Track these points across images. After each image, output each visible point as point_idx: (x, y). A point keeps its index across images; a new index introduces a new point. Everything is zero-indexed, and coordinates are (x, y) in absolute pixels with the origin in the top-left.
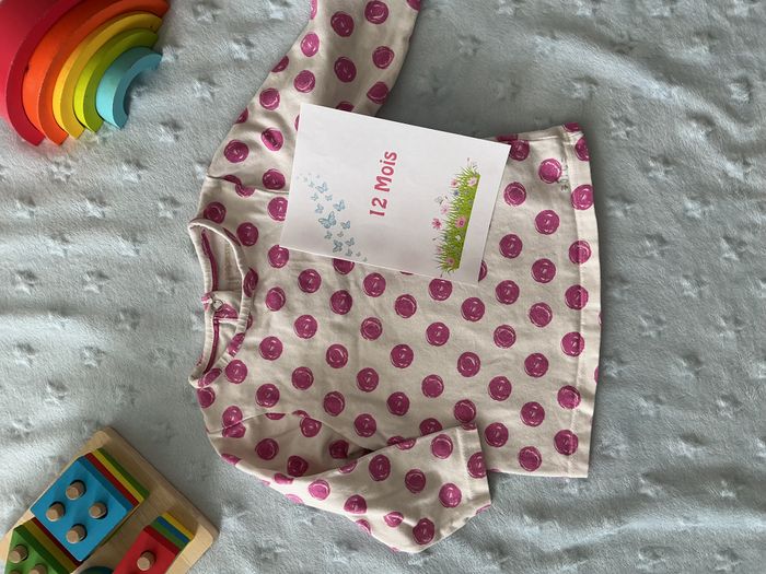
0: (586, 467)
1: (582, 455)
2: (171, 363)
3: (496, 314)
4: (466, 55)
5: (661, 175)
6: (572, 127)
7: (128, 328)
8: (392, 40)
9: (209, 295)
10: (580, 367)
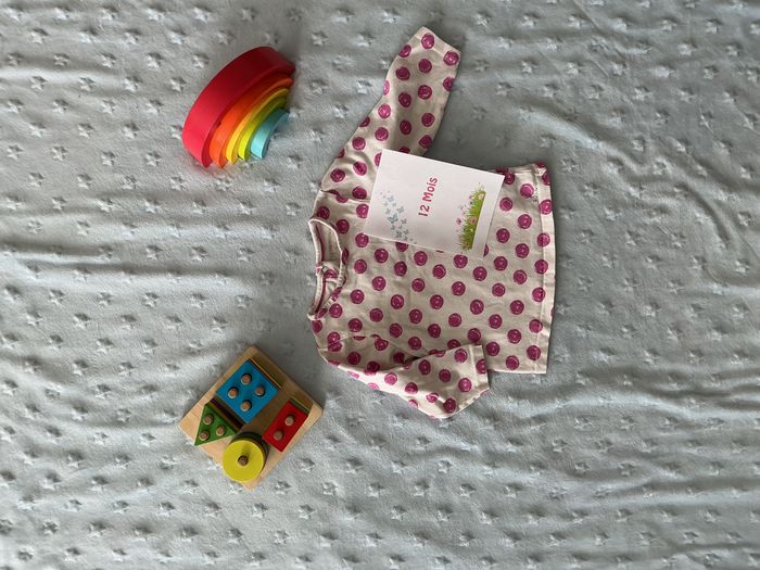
0: (545, 368)
1: (543, 360)
2: (294, 306)
3: (494, 276)
4: (477, 119)
5: (591, 194)
6: (540, 166)
7: (267, 283)
8: (433, 110)
9: (320, 264)
10: (543, 308)
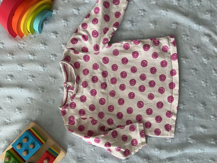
0: (173, 135)
1: (172, 131)
2: (53, 103)
3: (149, 90)
4: (141, 15)
5: (196, 51)
6: (172, 37)
7: (41, 92)
8: (120, 10)
9: (65, 83)
10: (172, 106)
